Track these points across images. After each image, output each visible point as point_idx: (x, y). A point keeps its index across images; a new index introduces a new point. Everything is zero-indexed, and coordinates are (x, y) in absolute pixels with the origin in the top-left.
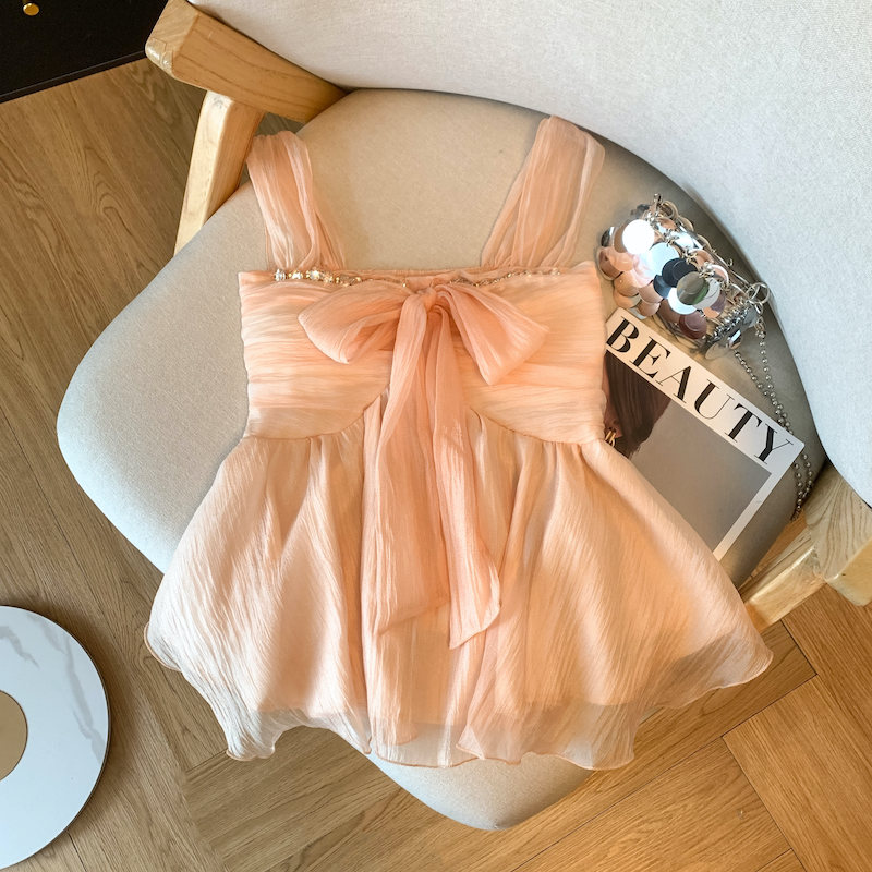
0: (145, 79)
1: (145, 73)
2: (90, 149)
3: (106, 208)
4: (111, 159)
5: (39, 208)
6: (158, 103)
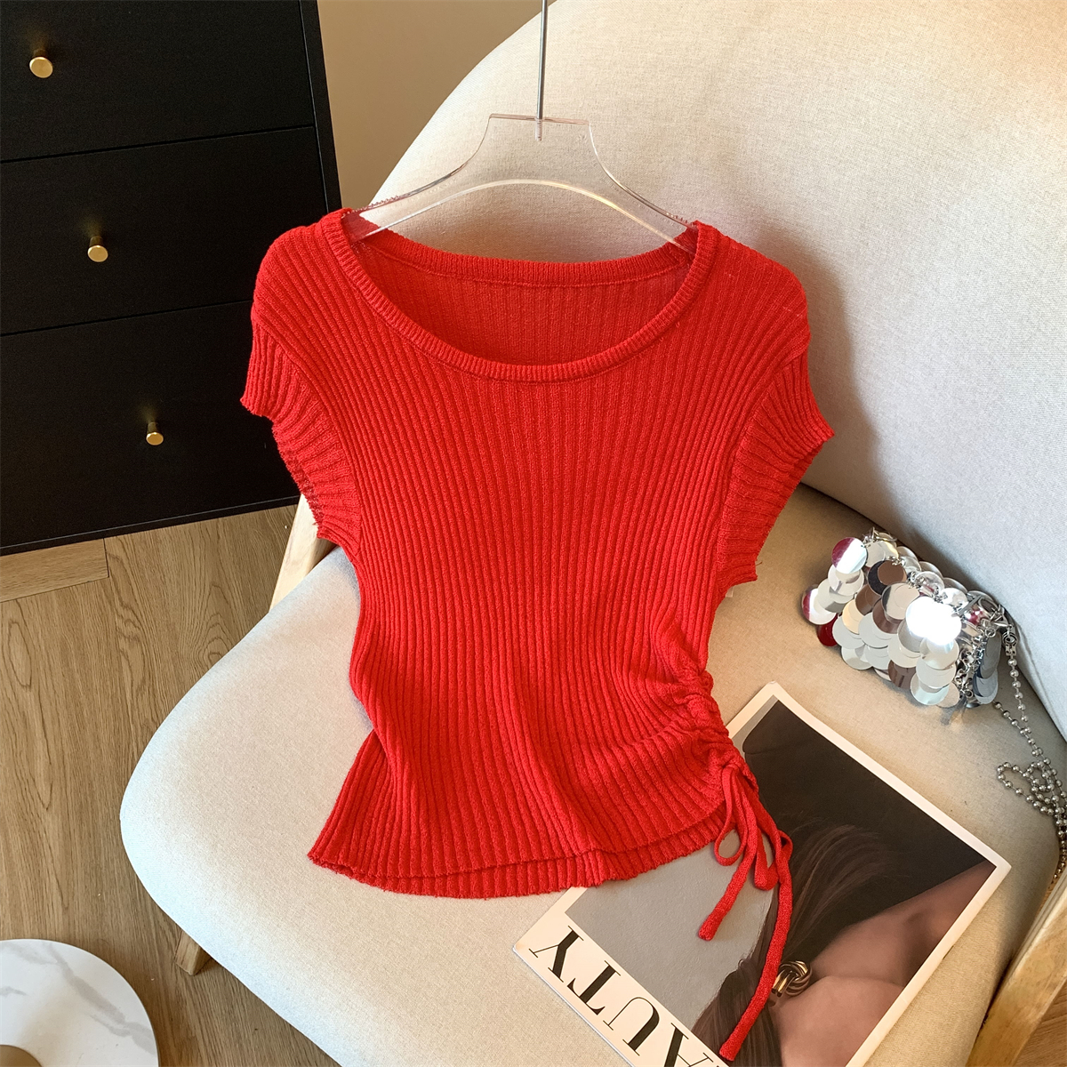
2: (218, 588)
3: (212, 653)
4: (237, 600)
5: (136, 639)
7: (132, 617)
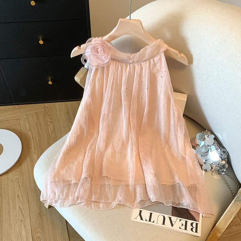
2: (68, 113)
3: (67, 125)
5: (51, 122)
7: (50, 118)
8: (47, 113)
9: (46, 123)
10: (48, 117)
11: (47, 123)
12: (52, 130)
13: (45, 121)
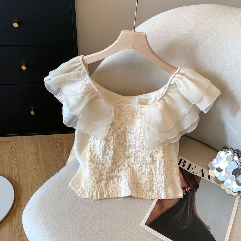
0: (58, 141)
1: (59, 140)
2: (37, 154)
3: (34, 168)
4: (41, 156)
5: (16, 164)
6: (59, 147)
7: (16, 160)
8: (13, 154)
9: (10, 166)
10: (14, 158)
11: (12, 165)
12: (16, 174)
13: (10, 164)
